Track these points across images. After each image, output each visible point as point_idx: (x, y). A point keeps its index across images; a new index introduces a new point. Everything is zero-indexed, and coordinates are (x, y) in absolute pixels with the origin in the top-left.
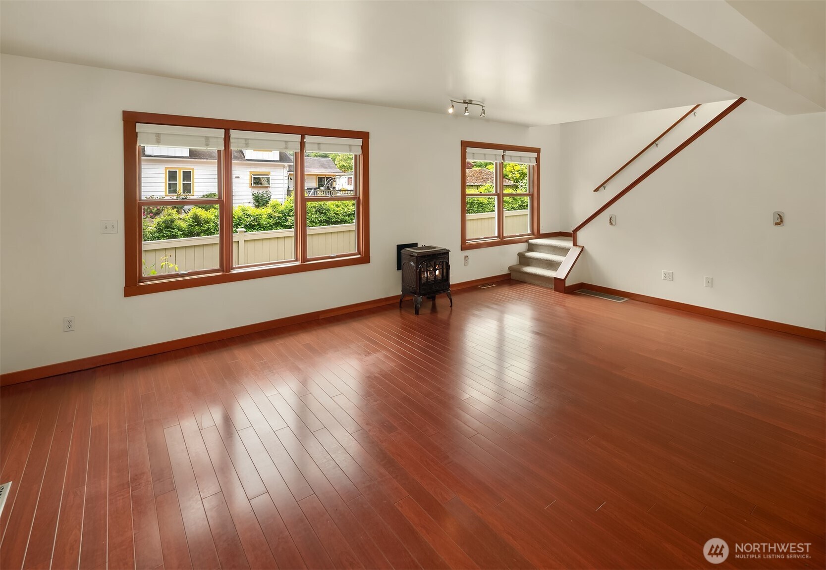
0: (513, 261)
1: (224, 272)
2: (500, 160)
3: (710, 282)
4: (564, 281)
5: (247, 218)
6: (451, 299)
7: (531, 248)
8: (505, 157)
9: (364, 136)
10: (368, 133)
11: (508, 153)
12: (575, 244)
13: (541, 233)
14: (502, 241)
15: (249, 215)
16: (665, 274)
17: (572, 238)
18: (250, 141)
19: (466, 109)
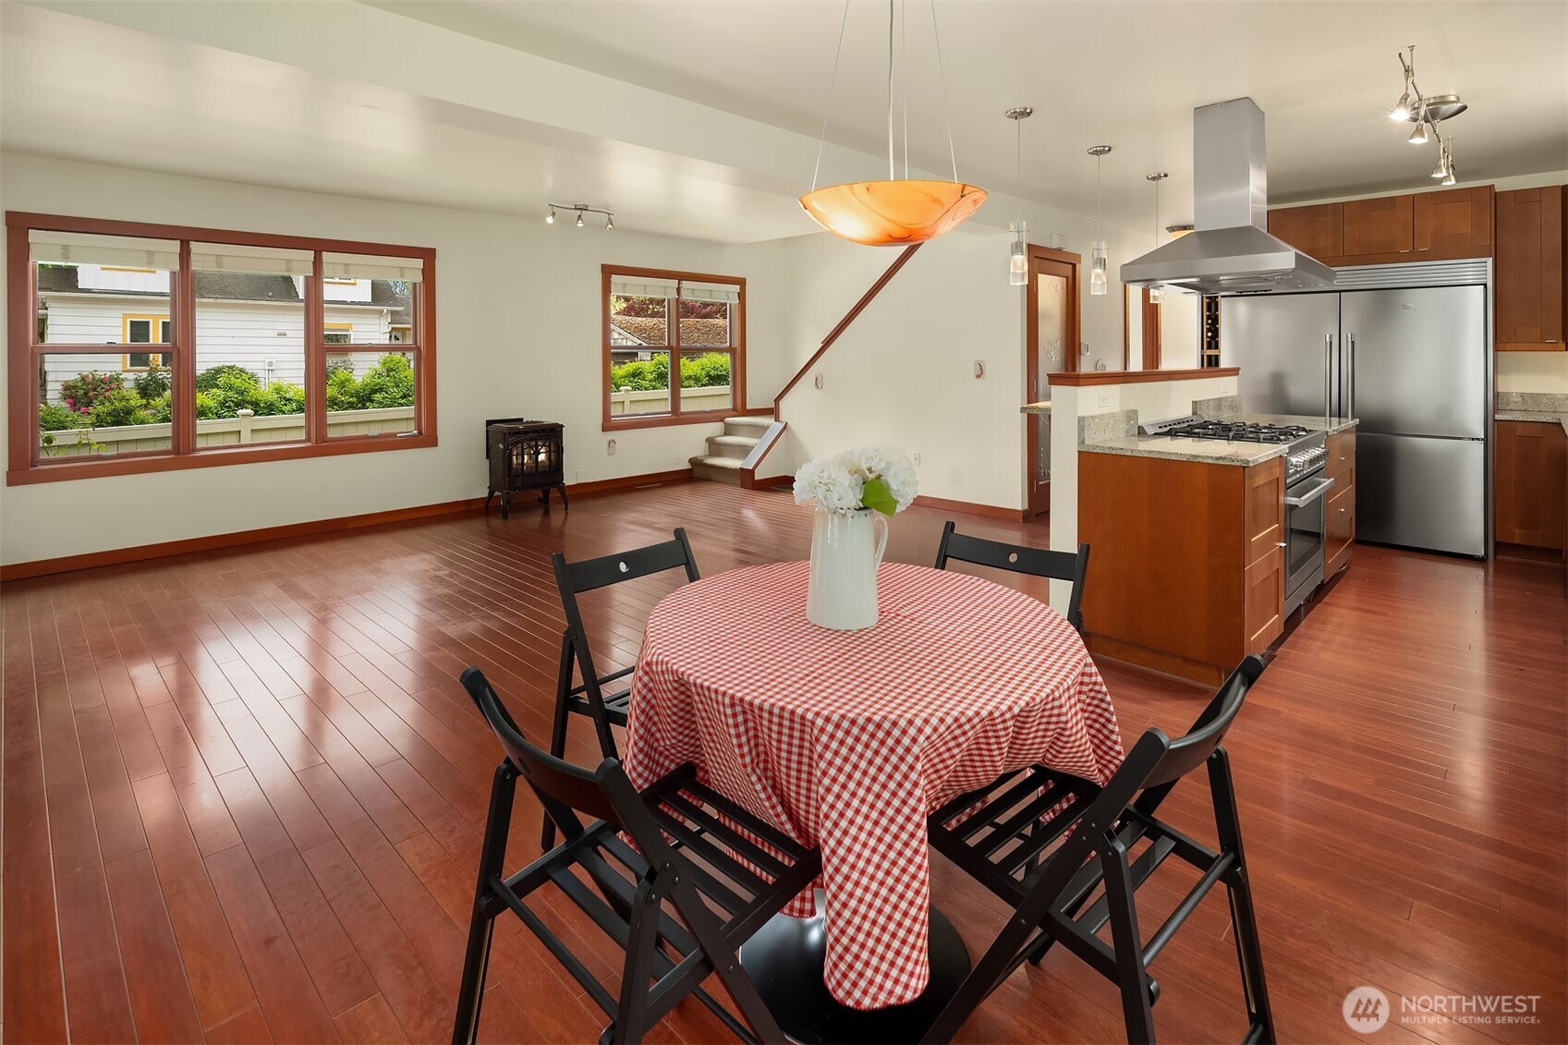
0: (698, 449)
1: (179, 454)
2: (671, 295)
4: (752, 472)
5: (286, 405)
7: (729, 430)
8: (683, 291)
9: (428, 255)
10: (433, 251)
11: (687, 284)
12: (776, 419)
13: (748, 408)
14: (678, 418)
15: (288, 400)
18: (224, 258)
19: (579, 217)
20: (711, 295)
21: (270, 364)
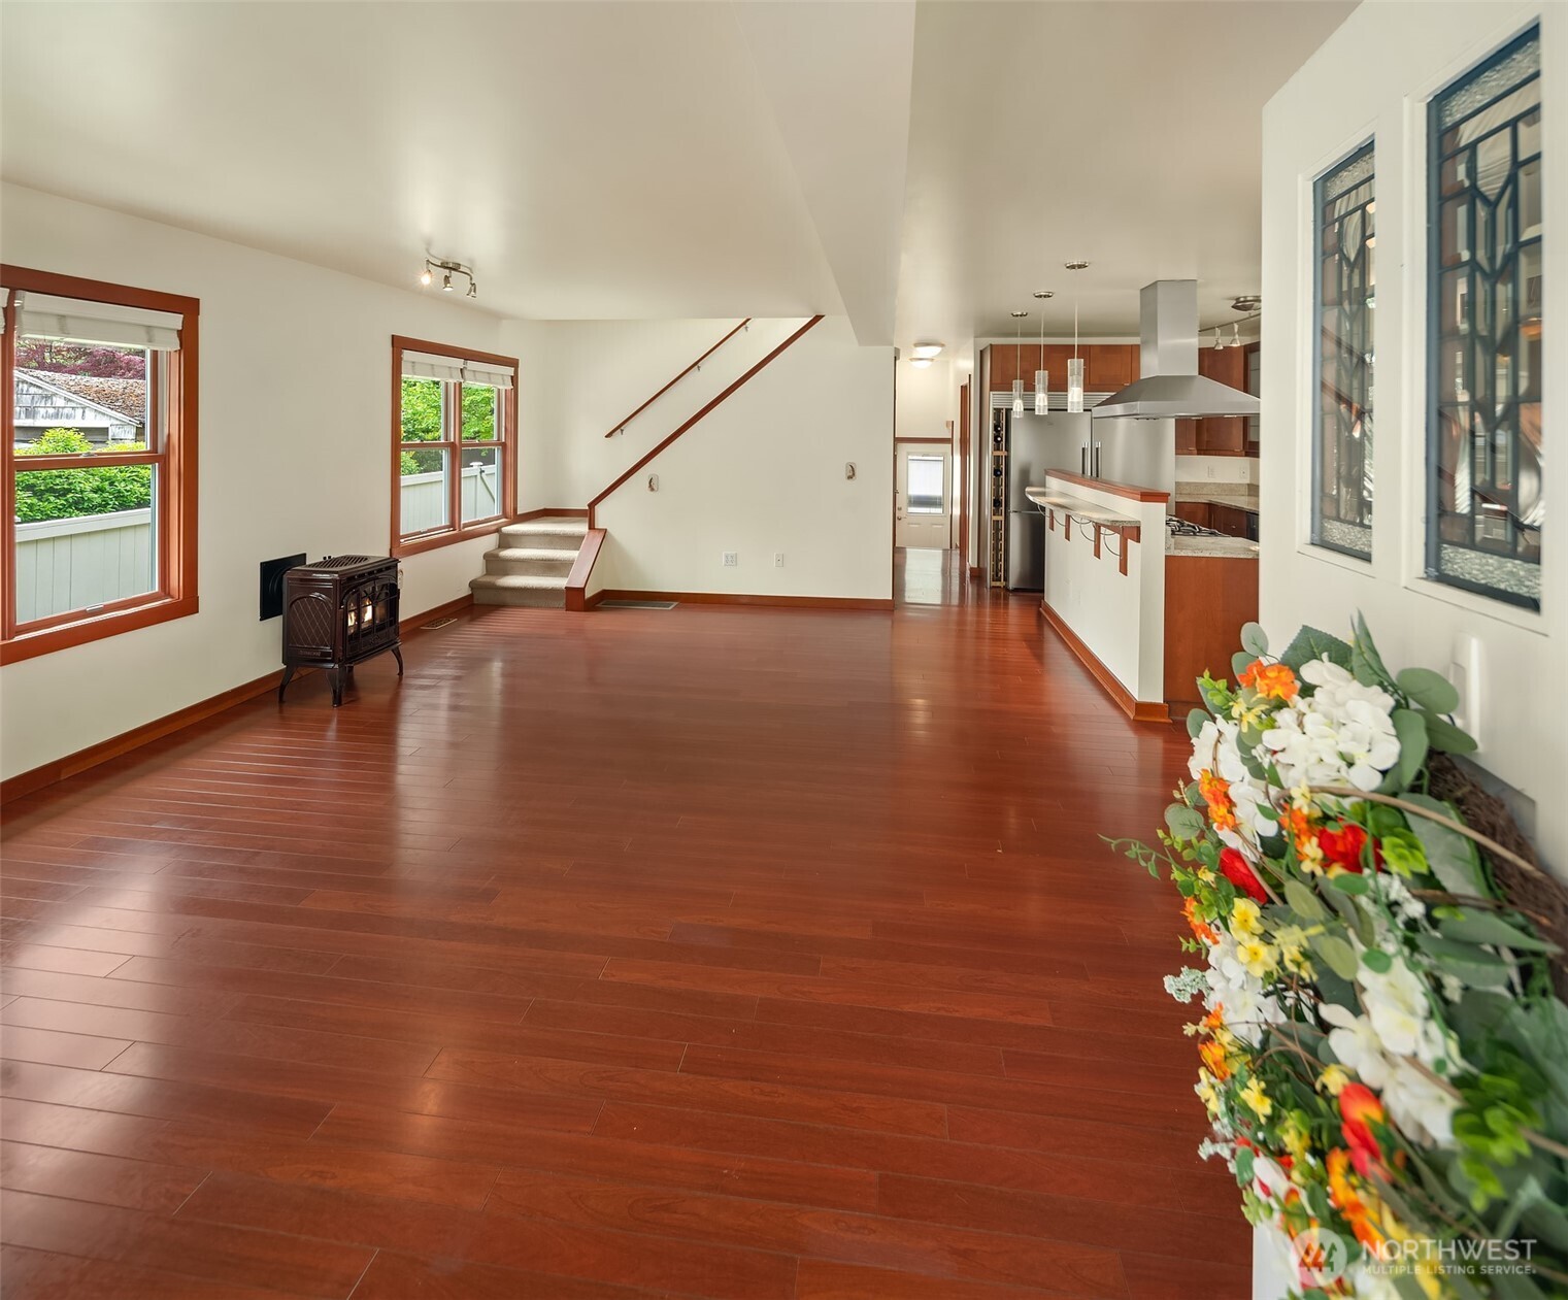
0: (476, 570)
2: (457, 379)
3: (781, 560)
4: (582, 590)
6: (398, 656)
7: (506, 541)
8: (466, 372)
9: (188, 307)
10: (196, 302)
11: (472, 365)
12: (592, 527)
13: (520, 513)
14: (457, 534)
16: (727, 557)
17: (587, 519)
19: (447, 279)
20: (490, 378)
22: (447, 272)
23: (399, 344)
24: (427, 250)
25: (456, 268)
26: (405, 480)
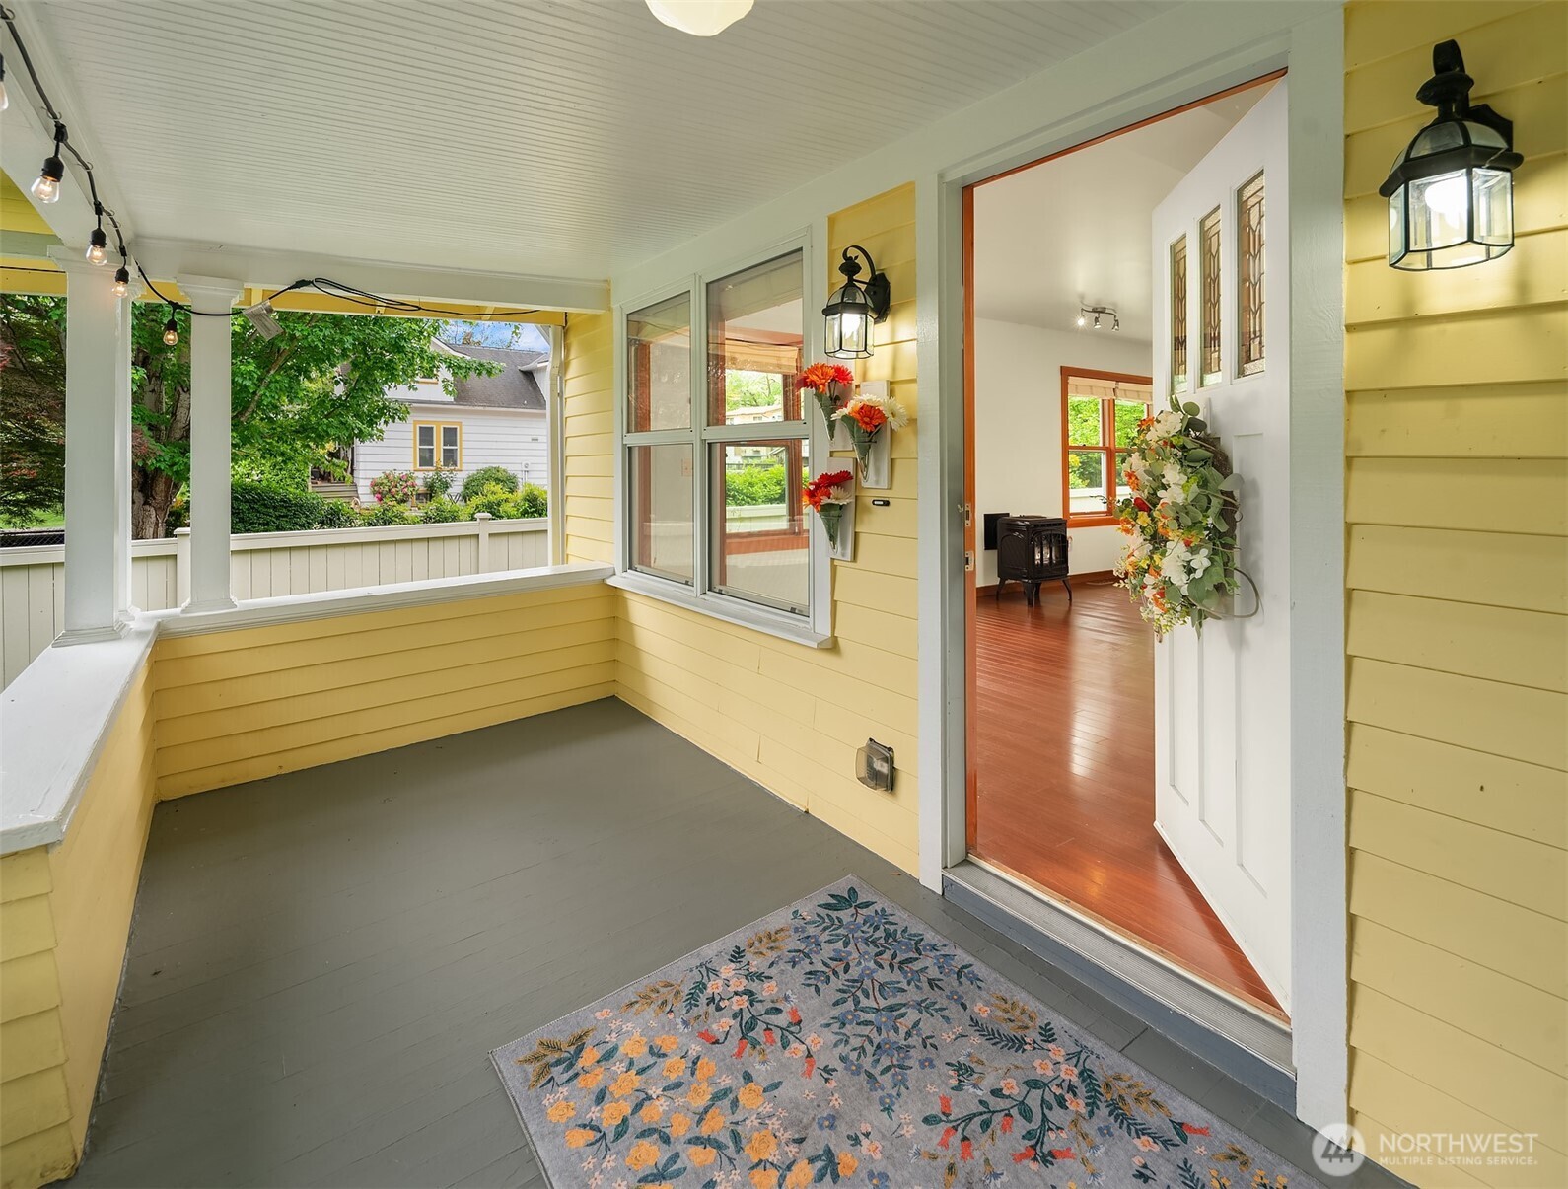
2: (1109, 396)
8: (1118, 391)
11: (1122, 385)
14: (1113, 518)
19: (1096, 320)
20: (1139, 396)
21: (526, 466)
22: (1096, 315)
23: (1066, 372)
24: (1082, 302)
25: (1103, 311)
26: (1073, 493)
